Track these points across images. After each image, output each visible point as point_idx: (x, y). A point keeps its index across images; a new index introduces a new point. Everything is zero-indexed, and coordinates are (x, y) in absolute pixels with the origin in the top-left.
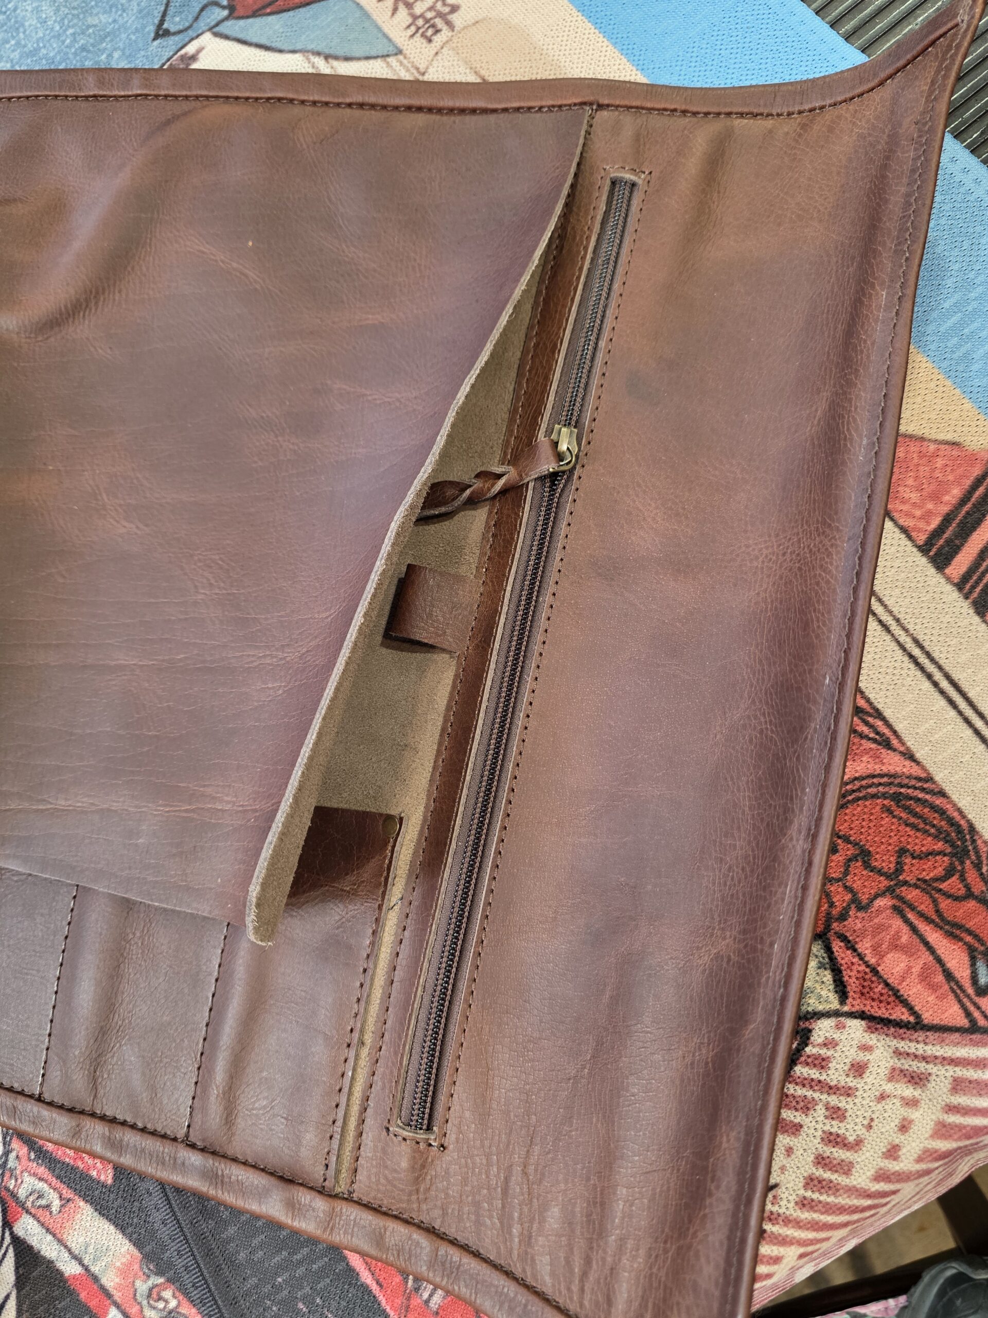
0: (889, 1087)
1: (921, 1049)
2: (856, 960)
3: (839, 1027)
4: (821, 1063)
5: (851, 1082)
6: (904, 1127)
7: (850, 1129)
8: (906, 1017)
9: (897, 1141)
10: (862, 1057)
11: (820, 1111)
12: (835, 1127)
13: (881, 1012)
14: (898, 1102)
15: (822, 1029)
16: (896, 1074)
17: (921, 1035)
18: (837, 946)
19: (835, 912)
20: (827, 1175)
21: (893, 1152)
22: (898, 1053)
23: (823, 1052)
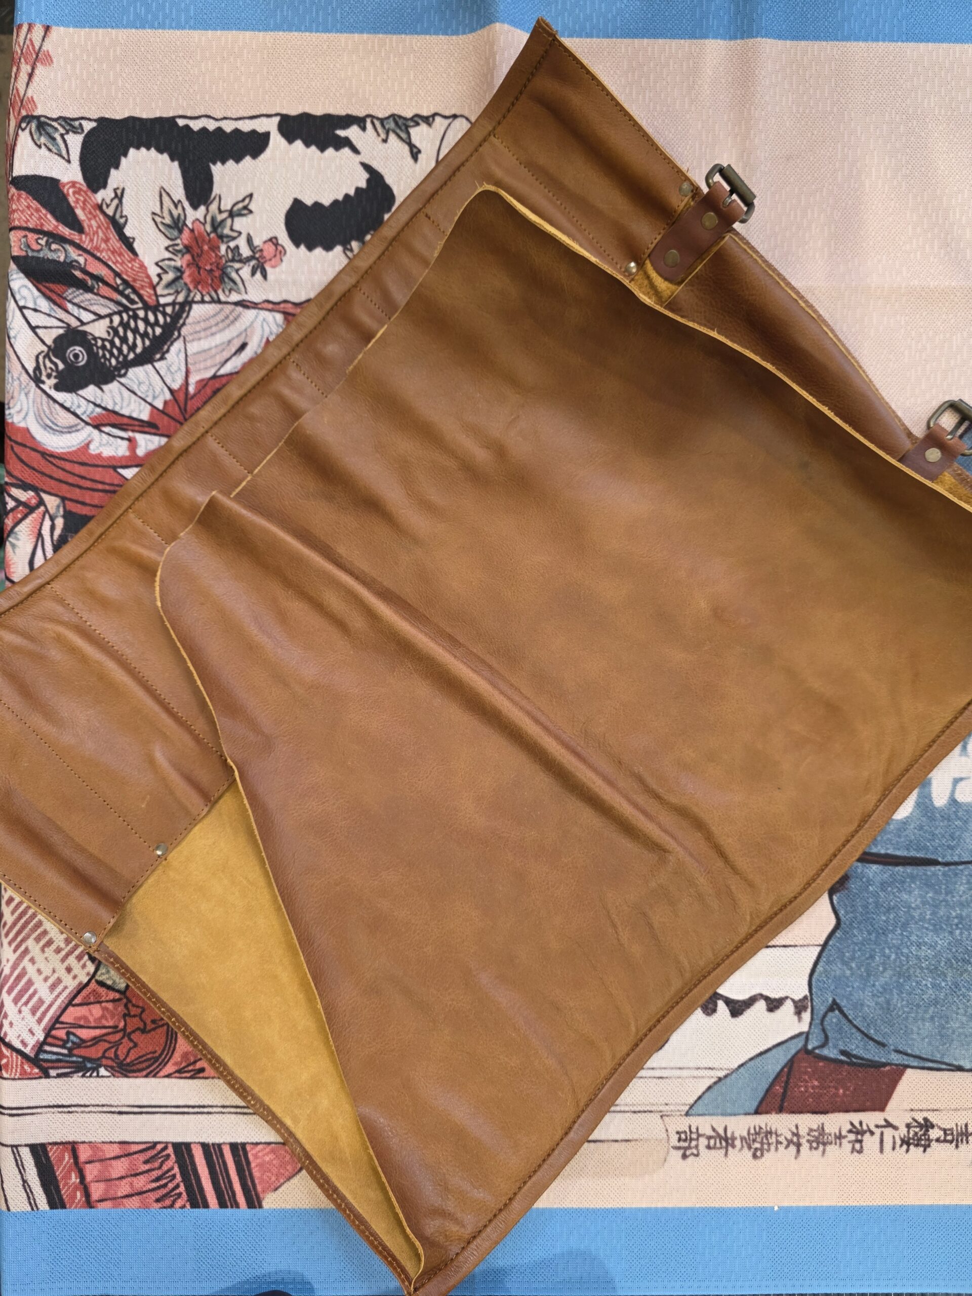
0: (56, 975)
1: (62, 998)
2: (108, 998)
3: (88, 974)
4: (79, 958)
5: (66, 964)
6: (39, 971)
7: (49, 951)
8: (76, 1001)
9: (36, 965)
10: (72, 974)
11: (62, 945)
12: (53, 947)
13: (84, 993)
14: (49, 975)
15: (91, 968)
16: (59, 981)
17: (66, 1002)
18: (117, 996)
19: (130, 1005)
20: (39, 931)
21: (32, 960)
22: (66, 988)
23: (82, 962)
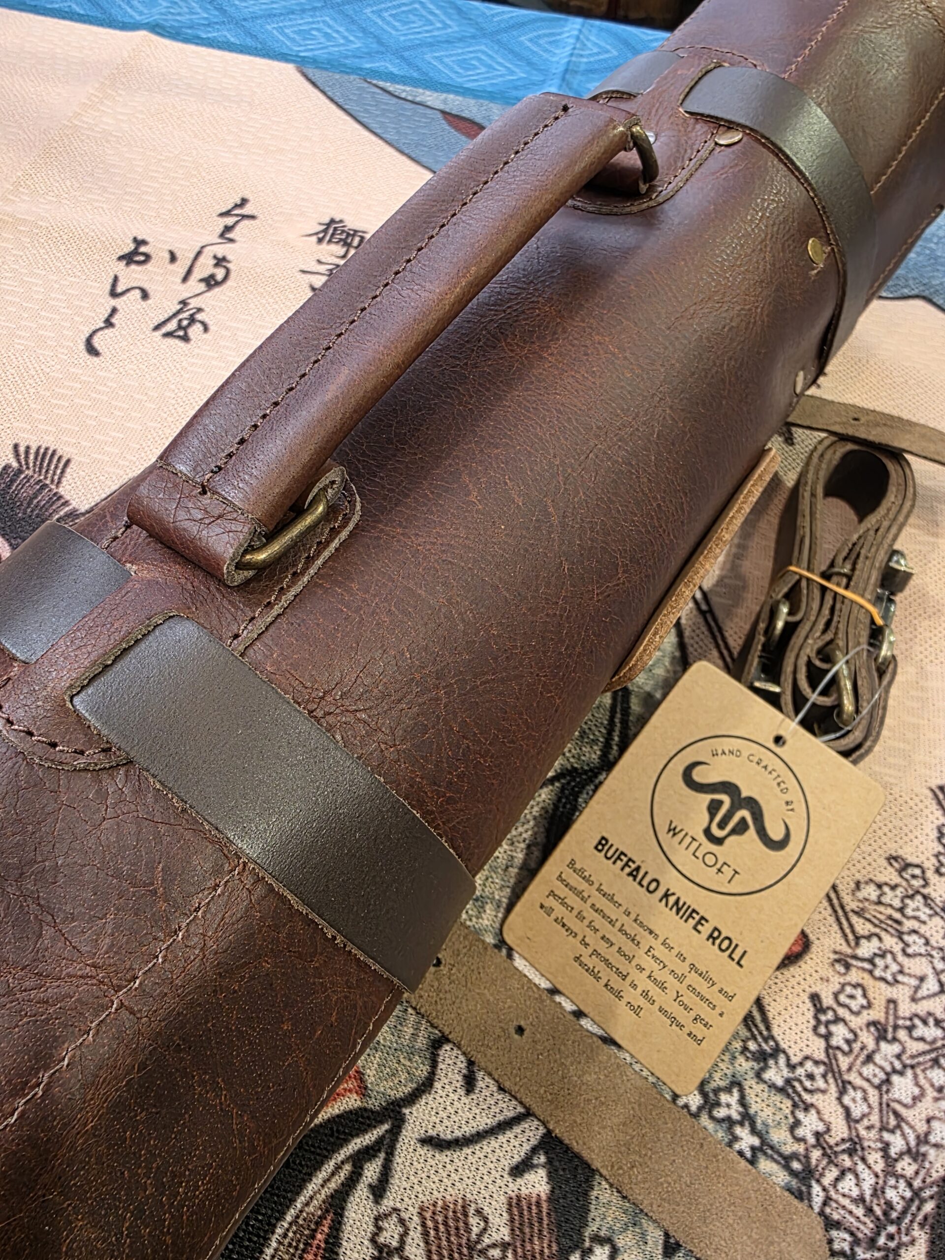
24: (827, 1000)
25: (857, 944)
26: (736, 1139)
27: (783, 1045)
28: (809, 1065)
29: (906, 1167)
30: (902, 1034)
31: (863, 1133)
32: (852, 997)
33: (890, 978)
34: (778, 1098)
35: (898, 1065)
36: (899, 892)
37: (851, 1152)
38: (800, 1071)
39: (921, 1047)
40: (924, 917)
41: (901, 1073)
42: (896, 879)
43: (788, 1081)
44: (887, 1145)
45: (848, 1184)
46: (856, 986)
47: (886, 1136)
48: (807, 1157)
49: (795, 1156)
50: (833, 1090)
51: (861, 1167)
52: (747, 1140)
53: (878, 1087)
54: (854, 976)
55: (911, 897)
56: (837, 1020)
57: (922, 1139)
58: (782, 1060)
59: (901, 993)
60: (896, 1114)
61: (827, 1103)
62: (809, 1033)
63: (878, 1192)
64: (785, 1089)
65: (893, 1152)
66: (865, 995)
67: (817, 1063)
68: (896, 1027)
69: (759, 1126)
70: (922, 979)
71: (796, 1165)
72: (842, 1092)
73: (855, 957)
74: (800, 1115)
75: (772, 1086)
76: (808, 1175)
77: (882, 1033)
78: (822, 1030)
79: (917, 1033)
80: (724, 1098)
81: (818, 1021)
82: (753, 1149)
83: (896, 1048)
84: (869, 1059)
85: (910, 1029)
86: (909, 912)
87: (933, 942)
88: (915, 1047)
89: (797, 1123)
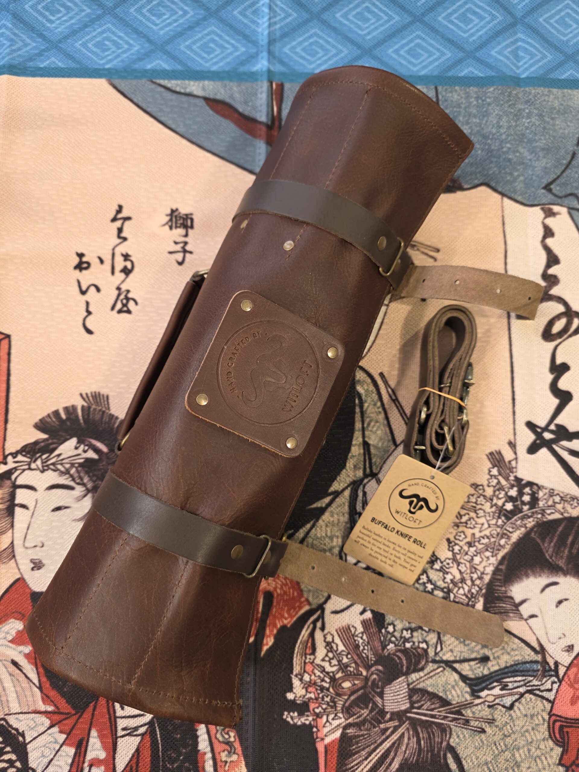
24: (452, 539)
25: (461, 518)
26: (426, 587)
27: (439, 556)
28: (448, 561)
29: (478, 582)
30: (477, 544)
31: (465, 575)
32: (460, 536)
33: (472, 526)
34: (438, 573)
35: (475, 553)
36: (475, 496)
37: (461, 582)
38: (445, 563)
39: (482, 546)
40: (483, 503)
41: (476, 556)
42: (473, 492)
43: (441, 567)
44: (472, 578)
45: (461, 591)
46: (460, 532)
47: (472, 575)
48: (448, 587)
49: (445, 588)
50: (455, 566)
51: (465, 586)
52: (430, 587)
53: (469, 562)
54: (461, 529)
55: (479, 497)
56: (456, 544)
57: (483, 573)
58: (439, 561)
59: (476, 531)
60: (475, 569)
61: (454, 571)
62: (447, 551)
63: (469, 591)
64: (441, 570)
65: (474, 579)
66: (464, 534)
67: (449, 559)
68: (475, 542)
69: (433, 582)
70: (483, 524)
71: (445, 590)
72: (458, 565)
73: (461, 523)
74: (446, 576)
75: (437, 570)
76: (449, 591)
77: (470, 544)
78: (451, 549)
79: (481, 542)
80: (421, 577)
81: (449, 546)
82: (432, 589)
83: (474, 548)
84: (467, 554)
85: (479, 541)
86: (478, 502)
87: (486, 511)
88: (480, 547)
89: (445, 578)
